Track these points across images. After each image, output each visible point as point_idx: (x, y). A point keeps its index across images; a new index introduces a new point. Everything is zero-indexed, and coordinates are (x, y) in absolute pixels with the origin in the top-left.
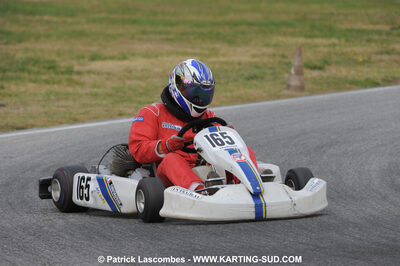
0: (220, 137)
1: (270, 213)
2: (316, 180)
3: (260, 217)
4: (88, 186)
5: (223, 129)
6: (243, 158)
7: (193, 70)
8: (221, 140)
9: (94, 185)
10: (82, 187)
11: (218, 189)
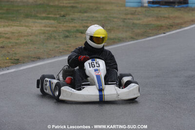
0: (95, 64)
2: (133, 84)
3: (101, 100)
4: (47, 84)
5: (98, 60)
6: (99, 73)
11: (84, 88)
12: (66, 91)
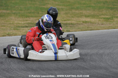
0: (49, 36)
1: (59, 58)
2: (76, 49)
3: (56, 60)
4: (13, 50)
5: (50, 34)
6: (54, 42)
7: (47, 18)
8: (49, 37)
9: (15, 50)
10: (12, 51)
11: (44, 51)
12: (32, 53)
